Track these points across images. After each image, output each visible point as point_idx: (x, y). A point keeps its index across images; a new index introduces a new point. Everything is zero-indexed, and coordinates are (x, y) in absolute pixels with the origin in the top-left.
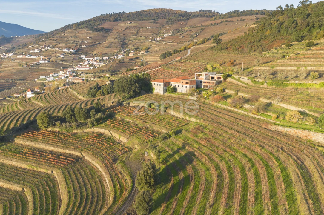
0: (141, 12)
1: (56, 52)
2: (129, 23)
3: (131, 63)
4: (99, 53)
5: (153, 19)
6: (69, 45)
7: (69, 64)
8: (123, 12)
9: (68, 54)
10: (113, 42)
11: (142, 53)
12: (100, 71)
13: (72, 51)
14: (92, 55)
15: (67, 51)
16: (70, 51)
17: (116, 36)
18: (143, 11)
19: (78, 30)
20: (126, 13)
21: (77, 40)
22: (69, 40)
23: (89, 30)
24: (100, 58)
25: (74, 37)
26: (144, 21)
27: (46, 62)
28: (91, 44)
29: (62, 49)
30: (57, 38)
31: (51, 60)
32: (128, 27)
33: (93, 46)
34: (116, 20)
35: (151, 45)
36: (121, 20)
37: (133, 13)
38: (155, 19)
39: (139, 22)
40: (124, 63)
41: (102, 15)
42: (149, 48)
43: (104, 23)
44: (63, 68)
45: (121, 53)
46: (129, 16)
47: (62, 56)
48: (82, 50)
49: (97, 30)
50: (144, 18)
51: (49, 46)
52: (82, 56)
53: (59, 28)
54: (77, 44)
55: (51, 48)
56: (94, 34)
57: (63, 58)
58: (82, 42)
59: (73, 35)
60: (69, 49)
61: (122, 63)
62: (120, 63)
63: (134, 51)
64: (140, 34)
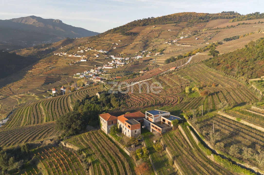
0: (166, 16)
1: (94, 53)
2: (154, 27)
3: (144, 64)
4: (125, 53)
5: (175, 23)
6: (105, 46)
7: (101, 63)
8: (152, 17)
9: (102, 54)
10: (137, 44)
11: (156, 54)
12: (117, 72)
13: (105, 52)
14: (120, 55)
15: (102, 52)
16: (104, 52)
17: (140, 39)
18: (169, 16)
19: (114, 34)
20: (155, 18)
21: (111, 42)
22: (105, 43)
23: (121, 34)
24: (123, 58)
25: (109, 40)
26: (167, 25)
27: (85, 61)
28: (120, 46)
29: (99, 50)
30: (98, 41)
31: (89, 59)
32: (152, 31)
33: (122, 47)
34: (144, 25)
35: (166, 47)
36: (148, 24)
37: (160, 17)
38: (177, 22)
39: (162, 26)
40: (138, 64)
41: (135, 21)
42: (164, 50)
43: (135, 28)
44: (96, 66)
45: (140, 54)
46: (155, 21)
47: (97, 56)
48: (113, 51)
49: (127, 34)
50: (168, 22)
51: (90, 48)
52: (112, 56)
53: (104, 32)
54: (110, 46)
55: (92, 49)
56: (124, 37)
57: (98, 57)
58: (114, 44)
59: (109, 38)
60: (103, 50)
61: (136, 64)
62: (135, 64)
63: (151, 52)
64: (161, 36)
